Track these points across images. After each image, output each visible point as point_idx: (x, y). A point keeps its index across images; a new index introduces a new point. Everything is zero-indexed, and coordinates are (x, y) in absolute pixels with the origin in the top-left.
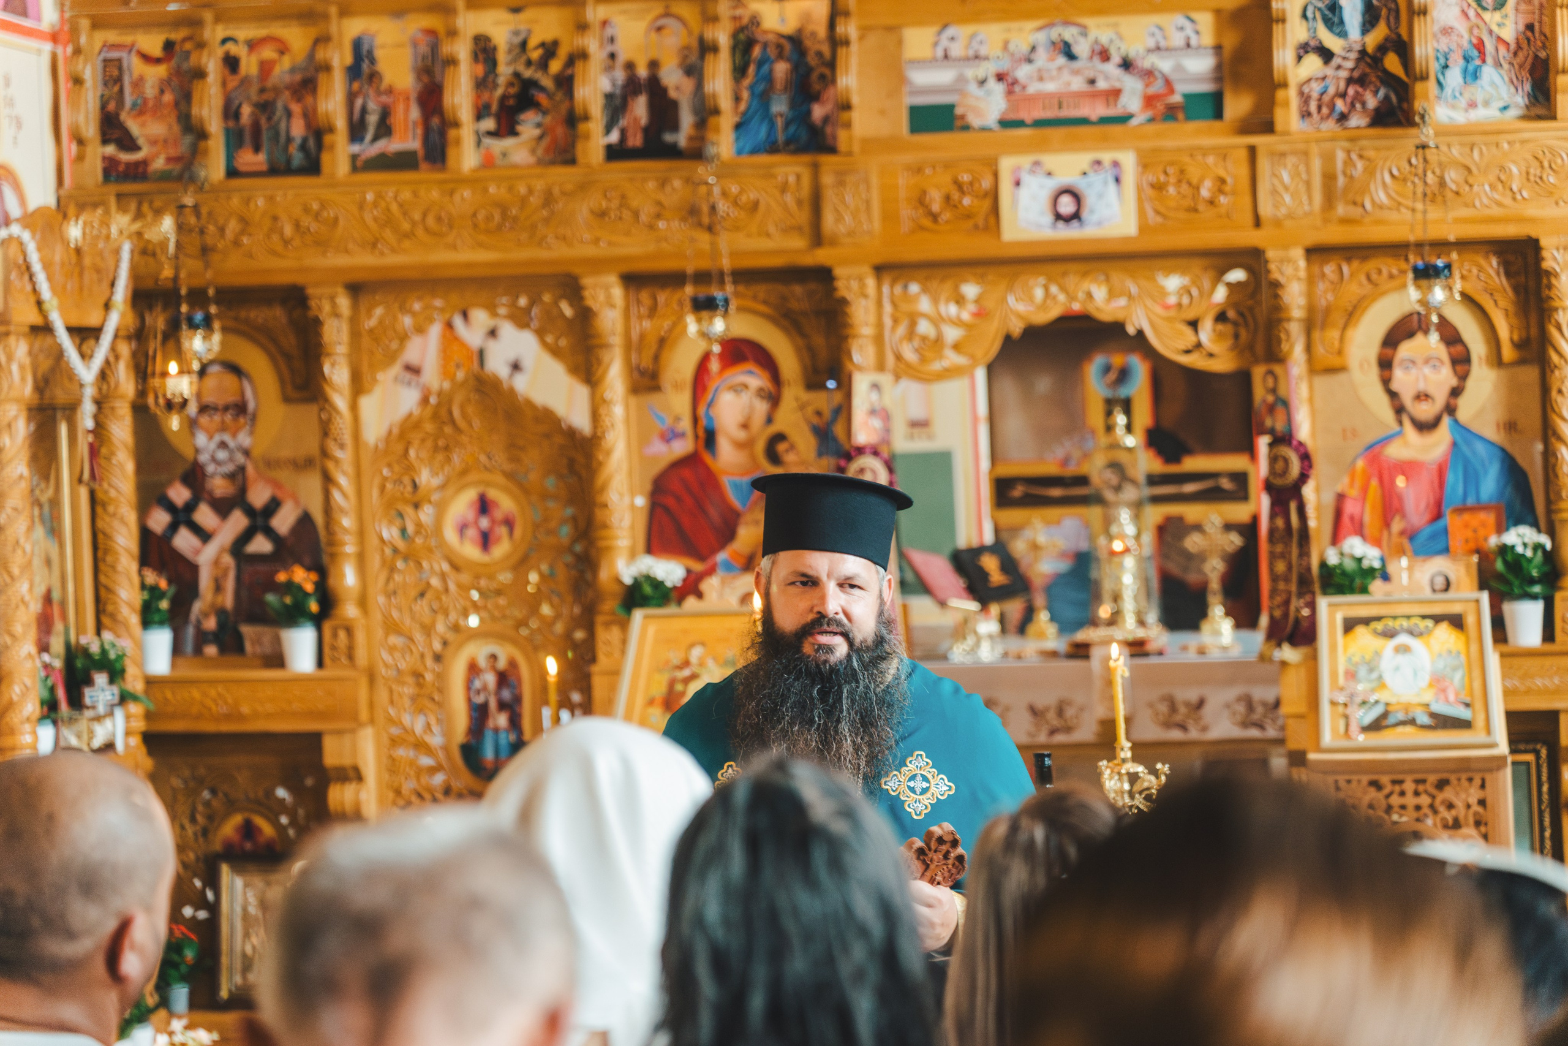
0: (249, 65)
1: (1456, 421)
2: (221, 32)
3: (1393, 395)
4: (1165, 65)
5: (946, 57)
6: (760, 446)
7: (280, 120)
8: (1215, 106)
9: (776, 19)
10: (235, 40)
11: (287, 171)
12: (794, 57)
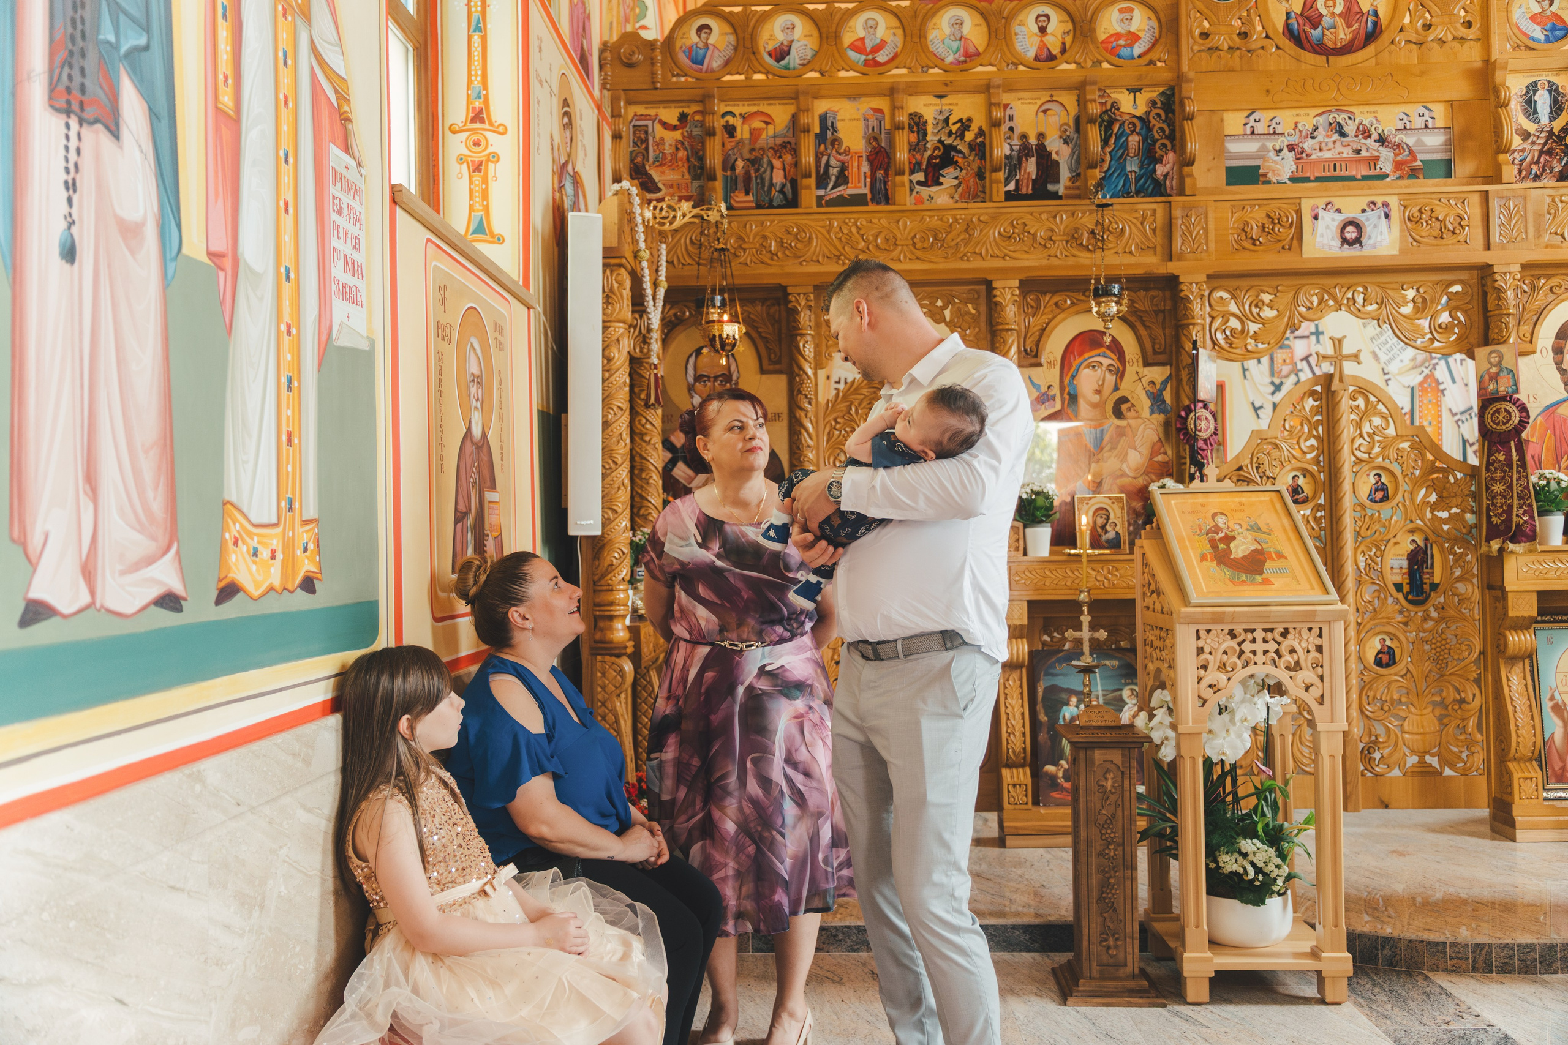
0: (743, 132)
2: (724, 108)
3: (1563, 372)
4: (1410, 140)
5: (1253, 133)
6: (1109, 407)
7: (765, 171)
8: (1447, 169)
9: (1131, 105)
10: (733, 114)
11: (771, 206)
12: (1144, 131)
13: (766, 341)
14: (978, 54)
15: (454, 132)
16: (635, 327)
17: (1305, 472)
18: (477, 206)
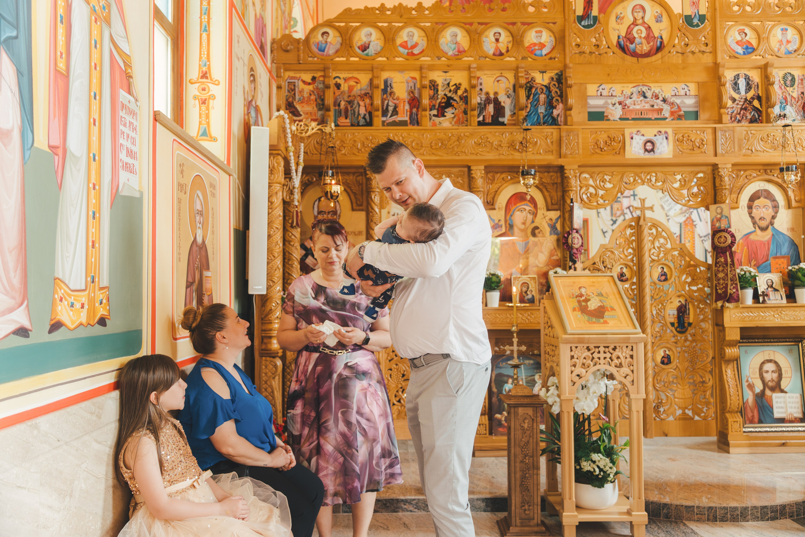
0: (345, 87)
1: (774, 227)
2: (335, 74)
3: (752, 218)
4: (678, 101)
5: (601, 95)
6: (529, 231)
7: (355, 107)
8: (696, 116)
9: (542, 79)
10: (339, 78)
11: (358, 125)
12: (547, 93)
13: (355, 194)
14: (465, 51)
15: (192, 83)
16: (287, 186)
17: (627, 266)
18: (203, 122)
